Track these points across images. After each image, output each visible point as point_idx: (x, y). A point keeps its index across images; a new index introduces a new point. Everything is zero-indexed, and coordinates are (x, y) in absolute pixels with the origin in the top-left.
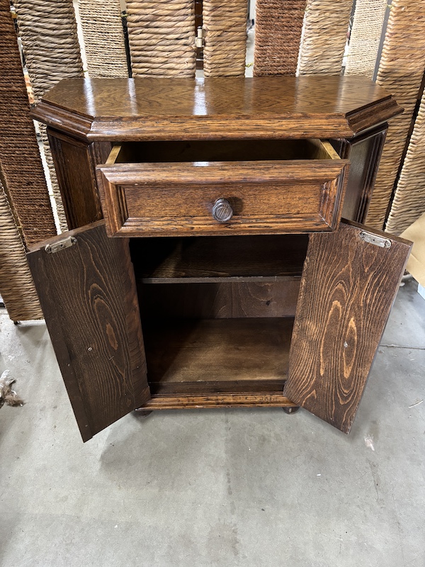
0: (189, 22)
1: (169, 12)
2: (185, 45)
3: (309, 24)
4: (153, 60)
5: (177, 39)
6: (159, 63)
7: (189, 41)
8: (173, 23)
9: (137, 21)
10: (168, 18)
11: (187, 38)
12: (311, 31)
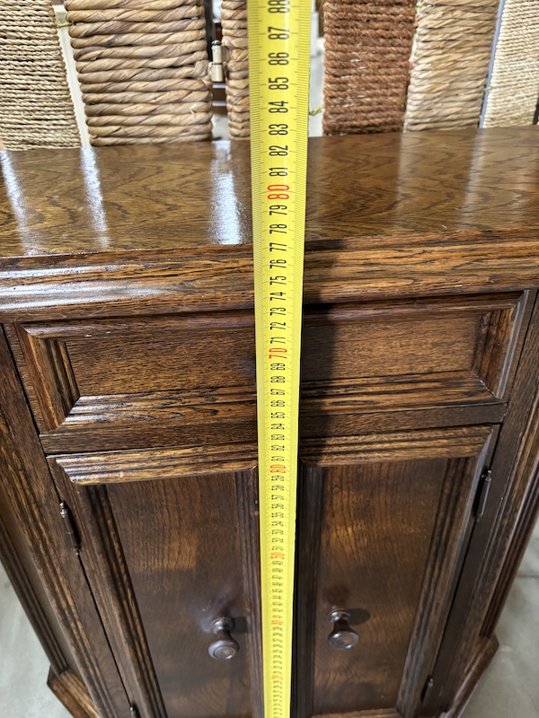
0: (194, 34)
1: (152, 14)
2: (189, 78)
3: (425, 31)
4: (127, 109)
5: (172, 67)
6: (139, 115)
7: (197, 69)
8: (162, 36)
9: (88, 36)
10: (151, 26)
11: (192, 64)
12: (429, 45)
